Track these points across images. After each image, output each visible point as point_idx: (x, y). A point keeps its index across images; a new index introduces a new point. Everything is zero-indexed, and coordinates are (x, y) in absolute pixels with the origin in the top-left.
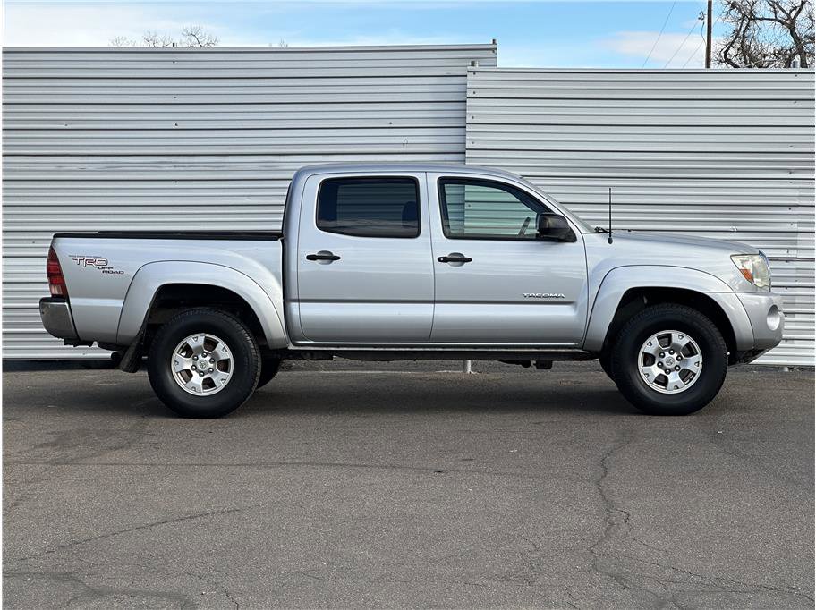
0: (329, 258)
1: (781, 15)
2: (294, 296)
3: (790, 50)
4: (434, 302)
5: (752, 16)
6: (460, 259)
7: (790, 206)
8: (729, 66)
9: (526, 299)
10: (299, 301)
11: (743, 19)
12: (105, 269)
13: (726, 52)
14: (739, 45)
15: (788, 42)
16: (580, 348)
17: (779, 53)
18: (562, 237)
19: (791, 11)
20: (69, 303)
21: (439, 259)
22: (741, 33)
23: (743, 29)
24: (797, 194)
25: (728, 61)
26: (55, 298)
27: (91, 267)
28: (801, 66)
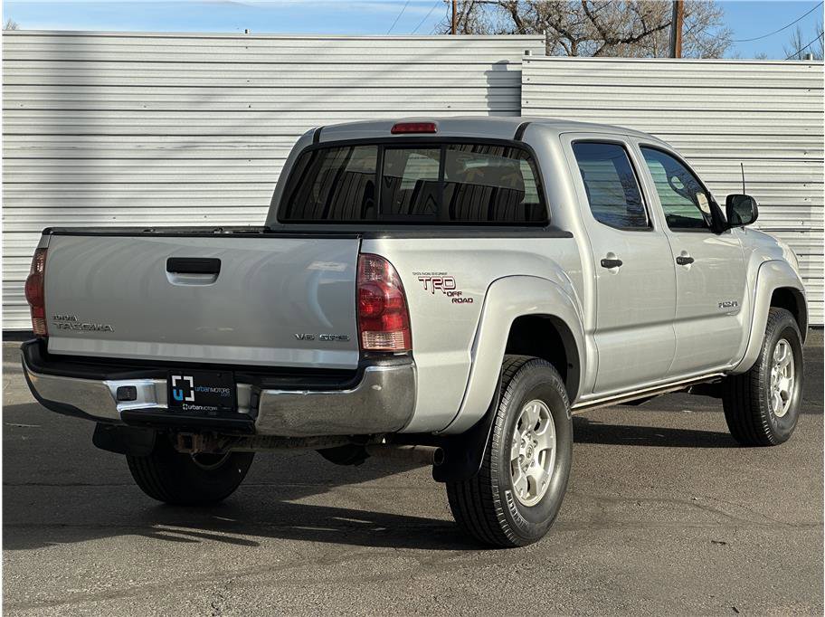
6: (687, 260)
7: (805, 183)
12: (455, 296)
21: (677, 261)
24: (811, 172)
28: (814, 59)
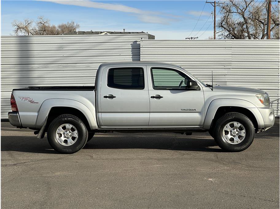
0: (112, 97)
1: (239, 11)
2: (100, 111)
3: (243, 22)
4: (150, 112)
5: (230, 11)
6: (159, 97)
7: (225, 75)
8: (223, 28)
9: (182, 111)
10: (101, 112)
11: (227, 12)
12: (32, 102)
13: (221, 24)
14: (226, 21)
15: (242, 20)
16: (202, 128)
17: (239, 24)
18: (195, 89)
19: (243, 9)
20: (19, 114)
21: (151, 97)
22: (226, 17)
23: (227, 16)
24: (227, 72)
25: (222, 26)
26: (13, 112)
27: (27, 101)
